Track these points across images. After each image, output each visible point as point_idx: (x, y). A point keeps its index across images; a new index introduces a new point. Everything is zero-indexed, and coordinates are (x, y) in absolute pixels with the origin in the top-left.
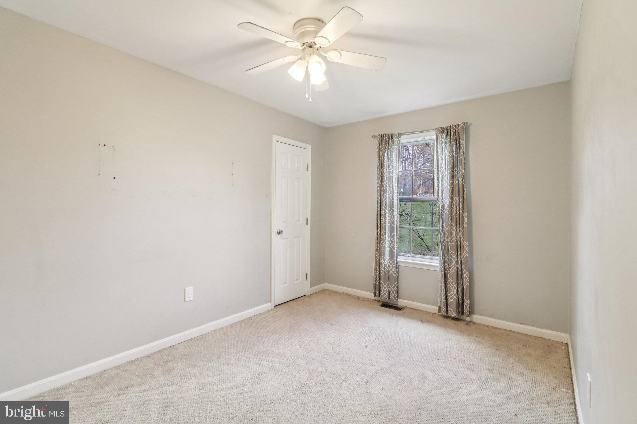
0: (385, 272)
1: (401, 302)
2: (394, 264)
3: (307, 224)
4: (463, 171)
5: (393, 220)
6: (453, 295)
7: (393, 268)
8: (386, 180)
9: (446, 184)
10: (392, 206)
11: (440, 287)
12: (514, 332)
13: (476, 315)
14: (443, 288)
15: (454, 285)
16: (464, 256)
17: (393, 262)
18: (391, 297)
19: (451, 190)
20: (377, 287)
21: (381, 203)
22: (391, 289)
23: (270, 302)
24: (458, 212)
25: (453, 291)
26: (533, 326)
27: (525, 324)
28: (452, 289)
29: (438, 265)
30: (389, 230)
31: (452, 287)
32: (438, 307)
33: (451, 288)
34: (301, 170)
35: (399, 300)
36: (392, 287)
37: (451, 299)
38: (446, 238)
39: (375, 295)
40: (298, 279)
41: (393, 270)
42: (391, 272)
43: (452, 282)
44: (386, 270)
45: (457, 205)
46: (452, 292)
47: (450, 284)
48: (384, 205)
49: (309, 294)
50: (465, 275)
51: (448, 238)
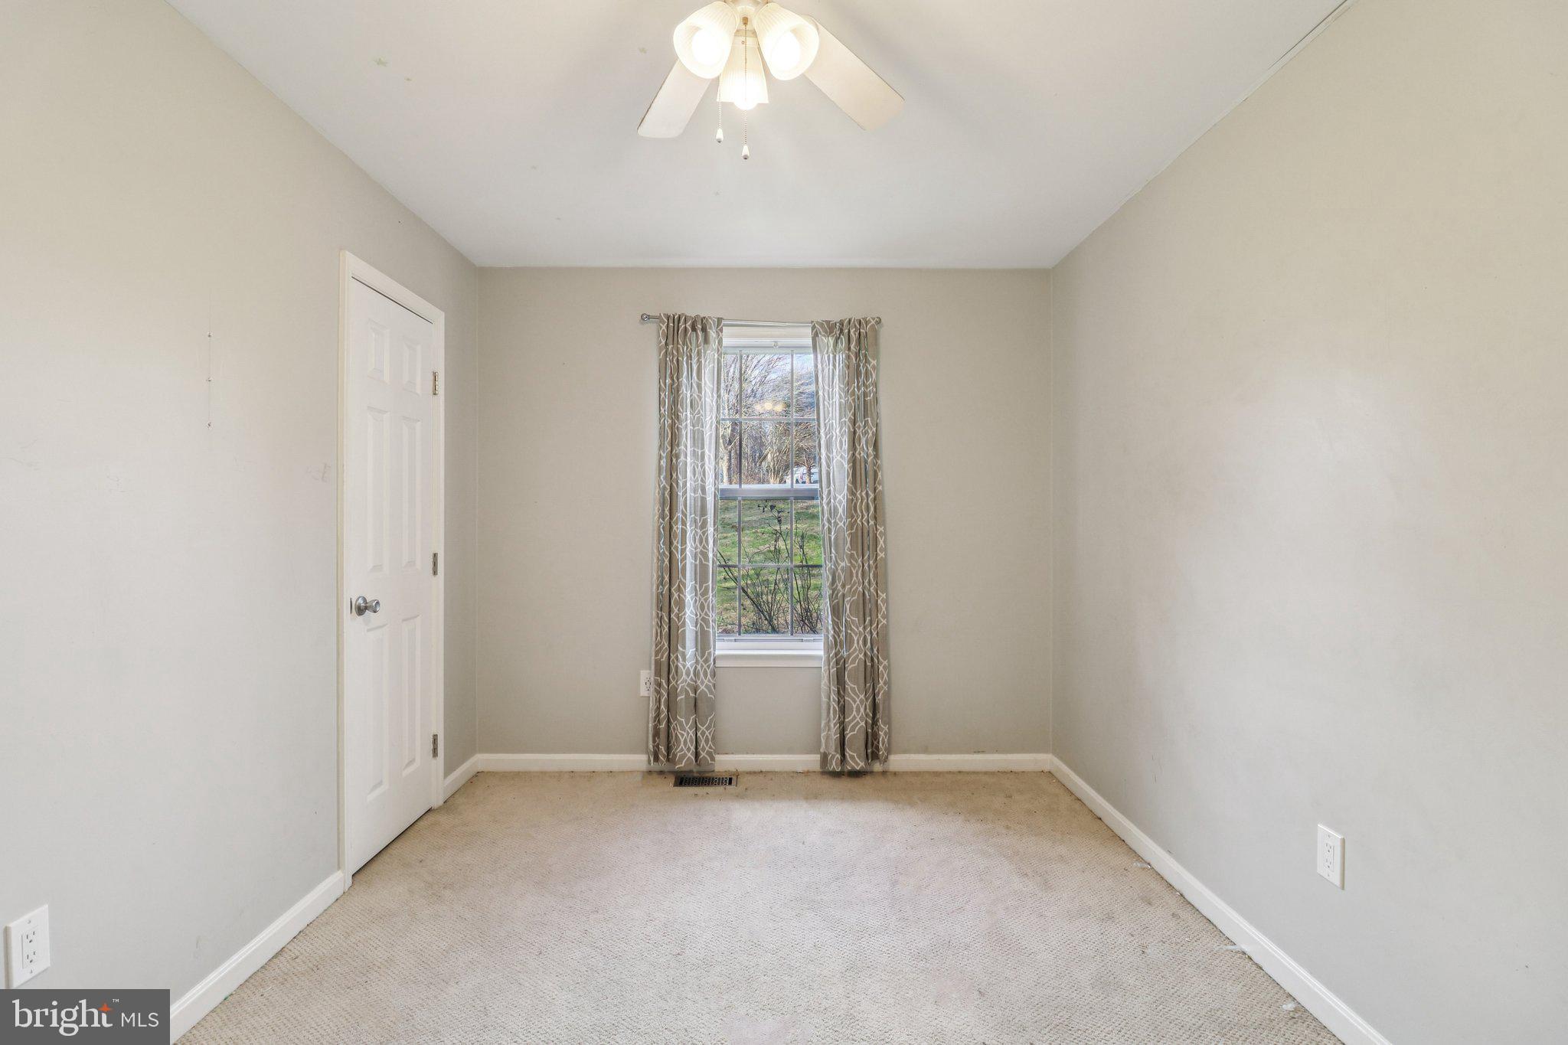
0: (687, 691)
1: (724, 763)
2: (708, 667)
3: (435, 573)
4: (874, 429)
5: (704, 547)
6: (858, 719)
7: (706, 677)
8: (684, 439)
9: (838, 458)
10: (703, 511)
11: (824, 706)
12: (968, 773)
13: (896, 753)
14: (834, 707)
15: (858, 697)
16: (878, 625)
17: (706, 661)
18: (703, 754)
19: (851, 473)
20: (663, 735)
21: (669, 502)
22: (703, 733)
23: (339, 868)
24: (866, 524)
25: (858, 711)
26: (997, 752)
27: (983, 752)
28: (855, 706)
29: (821, 653)
30: (696, 574)
31: (855, 702)
32: (819, 756)
33: (853, 704)
34: (419, 392)
35: (718, 757)
36: (703, 728)
37: (853, 730)
38: (839, 587)
39: (656, 759)
40: (411, 762)
41: (706, 682)
42: (703, 687)
43: (853, 690)
44: (689, 685)
45: (863, 507)
46: (854, 713)
47: (849, 696)
48: (681, 507)
49: (441, 803)
50: (881, 668)
51: (844, 586)
